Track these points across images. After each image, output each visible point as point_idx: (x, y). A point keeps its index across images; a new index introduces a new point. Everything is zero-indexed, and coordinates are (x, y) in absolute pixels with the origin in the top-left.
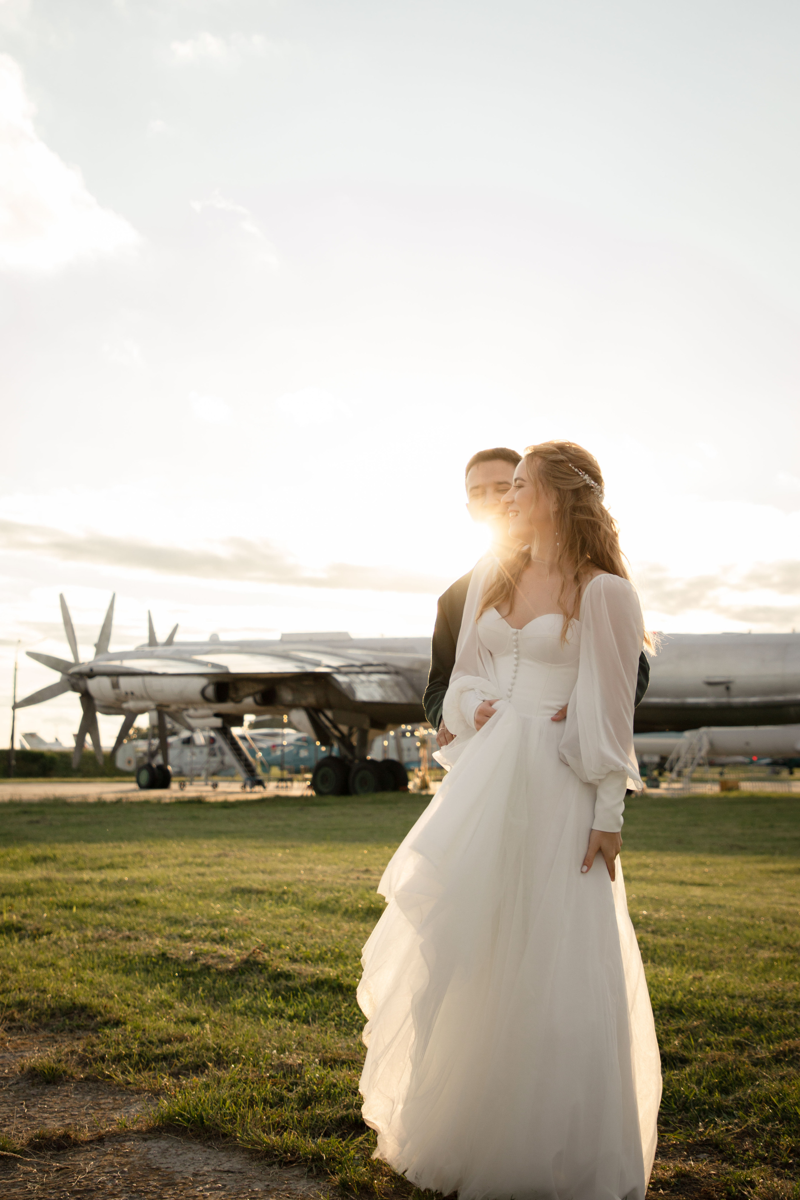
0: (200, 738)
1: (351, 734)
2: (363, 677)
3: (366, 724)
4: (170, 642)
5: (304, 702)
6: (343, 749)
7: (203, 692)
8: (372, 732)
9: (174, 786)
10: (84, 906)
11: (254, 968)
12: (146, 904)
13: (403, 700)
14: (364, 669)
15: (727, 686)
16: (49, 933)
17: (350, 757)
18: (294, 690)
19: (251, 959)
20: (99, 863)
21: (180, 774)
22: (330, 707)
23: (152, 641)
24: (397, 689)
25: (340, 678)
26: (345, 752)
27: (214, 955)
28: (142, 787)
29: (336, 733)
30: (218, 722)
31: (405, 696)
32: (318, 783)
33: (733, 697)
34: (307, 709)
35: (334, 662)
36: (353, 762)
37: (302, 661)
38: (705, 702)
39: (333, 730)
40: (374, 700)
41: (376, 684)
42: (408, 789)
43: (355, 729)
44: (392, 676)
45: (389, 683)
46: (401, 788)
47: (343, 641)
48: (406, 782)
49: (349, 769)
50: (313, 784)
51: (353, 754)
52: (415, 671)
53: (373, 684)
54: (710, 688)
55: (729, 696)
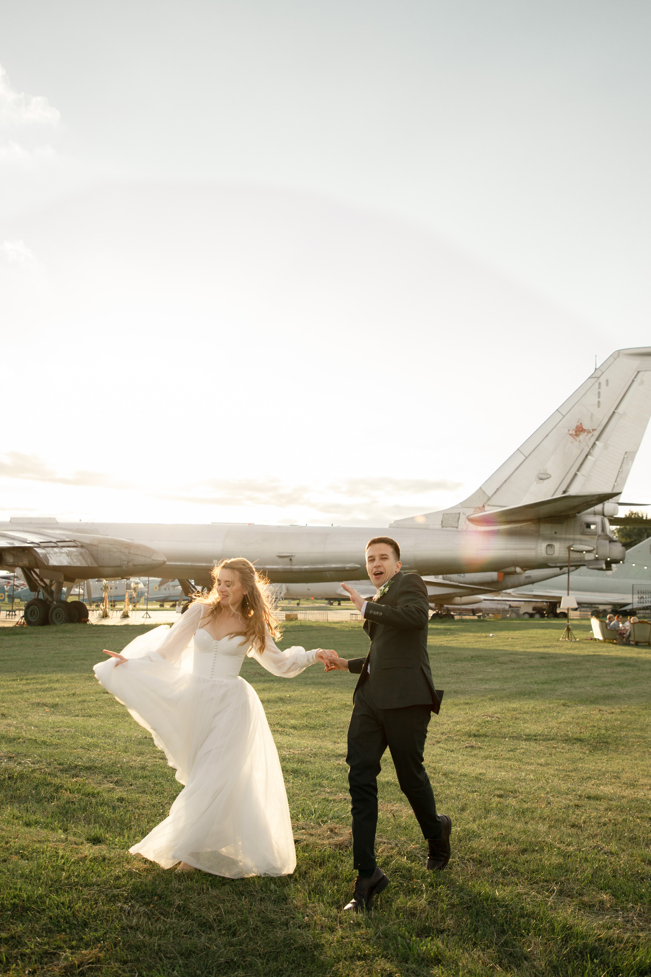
1: (51, 585)
2: (56, 550)
3: (62, 579)
6: (46, 594)
8: (65, 583)
13: (84, 564)
14: (58, 544)
15: (290, 558)
17: (50, 599)
18: (14, 555)
24: (80, 557)
25: (39, 550)
26: (47, 596)
29: (42, 584)
31: (86, 561)
32: (29, 616)
33: (294, 565)
34: (22, 568)
35: (36, 539)
36: (52, 602)
37: (14, 538)
38: (277, 568)
39: (39, 582)
40: (62, 565)
41: (65, 554)
42: (88, 620)
43: (54, 582)
44: (78, 548)
45: (75, 554)
46: (83, 620)
47: (51, 524)
48: (87, 615)
49: (50, 607)
50: (25, 616)
51: (52, 597)
52: (95, 545)
53: (63, 554)
54: (280, 560)
55: (291, 565)
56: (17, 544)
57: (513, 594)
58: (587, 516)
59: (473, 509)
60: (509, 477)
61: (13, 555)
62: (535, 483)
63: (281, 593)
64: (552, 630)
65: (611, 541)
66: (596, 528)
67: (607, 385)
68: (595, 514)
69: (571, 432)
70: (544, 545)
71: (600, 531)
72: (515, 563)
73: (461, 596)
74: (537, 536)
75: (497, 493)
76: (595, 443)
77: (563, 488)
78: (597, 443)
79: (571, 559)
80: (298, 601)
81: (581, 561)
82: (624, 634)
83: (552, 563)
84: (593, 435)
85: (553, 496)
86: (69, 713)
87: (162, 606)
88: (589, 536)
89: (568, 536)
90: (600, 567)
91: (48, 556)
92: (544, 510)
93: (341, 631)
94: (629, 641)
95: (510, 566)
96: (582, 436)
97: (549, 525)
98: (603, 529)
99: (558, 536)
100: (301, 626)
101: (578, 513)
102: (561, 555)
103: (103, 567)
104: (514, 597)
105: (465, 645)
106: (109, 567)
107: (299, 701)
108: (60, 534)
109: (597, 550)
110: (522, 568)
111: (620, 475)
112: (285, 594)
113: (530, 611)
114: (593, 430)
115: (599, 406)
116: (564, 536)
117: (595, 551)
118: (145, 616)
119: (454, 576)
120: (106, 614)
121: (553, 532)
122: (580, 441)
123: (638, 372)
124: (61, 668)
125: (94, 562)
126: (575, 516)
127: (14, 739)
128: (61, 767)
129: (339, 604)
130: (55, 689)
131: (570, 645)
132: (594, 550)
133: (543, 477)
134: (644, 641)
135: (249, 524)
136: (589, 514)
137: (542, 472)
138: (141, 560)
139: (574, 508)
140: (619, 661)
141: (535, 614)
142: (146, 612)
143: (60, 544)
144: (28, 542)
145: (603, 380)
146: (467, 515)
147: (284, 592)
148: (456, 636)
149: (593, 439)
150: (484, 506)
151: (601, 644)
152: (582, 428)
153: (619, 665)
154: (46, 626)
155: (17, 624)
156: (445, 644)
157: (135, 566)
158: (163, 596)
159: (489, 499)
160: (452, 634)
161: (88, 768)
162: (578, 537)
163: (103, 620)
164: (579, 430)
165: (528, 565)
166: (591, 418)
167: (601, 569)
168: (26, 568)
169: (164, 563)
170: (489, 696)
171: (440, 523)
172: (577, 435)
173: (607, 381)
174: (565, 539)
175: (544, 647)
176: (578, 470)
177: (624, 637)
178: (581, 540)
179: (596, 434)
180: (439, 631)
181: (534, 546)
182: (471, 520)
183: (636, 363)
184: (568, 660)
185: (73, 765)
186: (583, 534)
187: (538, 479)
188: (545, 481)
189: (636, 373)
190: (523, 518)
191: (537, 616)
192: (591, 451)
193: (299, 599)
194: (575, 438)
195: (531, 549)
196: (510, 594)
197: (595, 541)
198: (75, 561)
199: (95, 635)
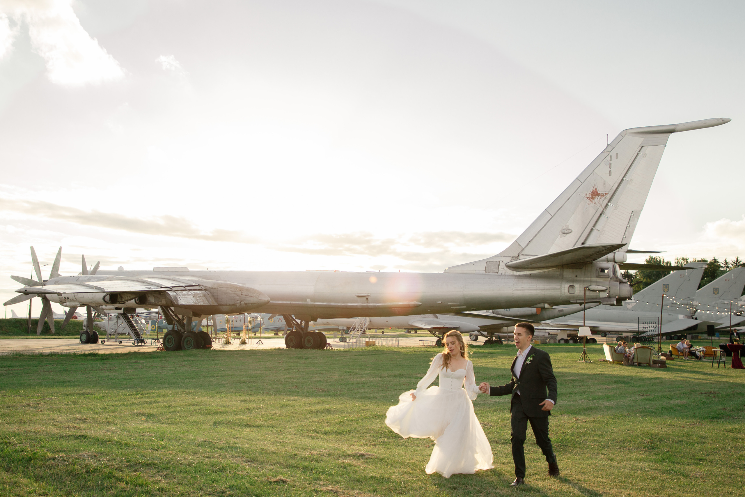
1: (183, 319)
2: (184, 292)
3: (191, 314)
4: (94, 271)
5: (160, 303)
6: (179, 326)
7: (104, 298)
8: (194, 318)
13: (207, 303)
15: (367, 298)
17: (182, 330)
22: (173, 306)
23: (85, 271)
24: (204, 298)
25: (171, 293)
26: (180, 328)
28: (83, 342)
29: (176, 318)
31: (208, 301)
32: (166, 343)
33: (370, 303)
34: (161, 307)
35: (169, 284)
36: (184, 333)
37: (152, 284)
38: (357, 305)
39: (174, 317)
40: (189, 304)
41: (192, 296)
42: (211, 347)
43: (185, 317)
44: (202, 291)
45: (199, 295)
46: (208, 346)
47: (184, 272)
48: (210, 343)
49: (182, 336)
50: (164, 343)
51: (184, 329)
52: (215, 289)
53: (190, 296)
54: (359, 299)
55: (368, 303)
56: (154, 288)
57: (551, 324)
58: (601, 262)
59: (510, 258)
60: (539, 232)
61: (154, 297)
62: (559, 237)
63: (365, 324)
64: (575, 354)
65: (621, 282)
66: (609, 272)
67: (617, 157)
68: (608, 261)
69: (588, 196)
70: (567, 286)
71: (611, 275)
72: (544, 300)
73: (507, 327)
74: (561, 278)
75: (529, 245)
76: (607, 204)
77: (582, 240)
78: (609, 204)
79: (586, 297)
80: (383, 330)
81: (597, 298)
82: (629, 356)
83: (573, 300)
84: (605, 198)
85: (573, 247)
86: (159, 421)
87: (276, 334)
88: (601, 279)
89: (586, 279)
90: (612, 303)
91: (178, 297)
92: (567, 258)
93: (406, 355)
94: (633, 363)
95: (540, 303)
96: (597, 199)
97: (571, 270)
98: (615, 273)
99: (578, 279)
100: (376, 350)
101: (594, 260)
102: (580, 294)
103: (221, 305)
104: (552, 326)
105: (500, 366)
106: (227, 305)
107: (341, 411)
108: (189, 280)
109: (609, 290)
110: (549, 304)
111: (628, 229)
112: (368, 325)
113: (566, 338)
114: (606, 194)
115: (610, 175)
116: (583, 279)
117: (608, 291)
118: (259, 343)
119: (502, 311)
120: (228, 341)
121: (574, 276)
122: (595, 203)
123: (642, 147)
124: (172, 385)
125: (214, 302)
126: (592, 263)
127: (106, 442)
128: (128, 464)
129: (416, 332)
130: (158, 402)
131: (583, 365)
132: (607, 289)
133: (566, 231)
134: (646, 362)
135: (335, 271)
136: (603, 261)
137: (565, 228)
138: (251, 300)
139: (590, 256)
140: (616, 379)
141: (569, 339)
142: (259, 339)
143: (188, 288)
144: (162, 286)
145: (613, 154)
146: (505, 263)
147: (368, 323)
148: (495, 358)
149: (606, 201)
150: (518, 256)
151: (610, 365)
152: (597, 192)
153: (615, 382)
154: (179, 351)
155: (158, 349)
156: (484, 365)
157: (246, 304)
158: (276, 326)
159: (523, 249)
160: (493, 357)
161: (148, 465)
162: (594, 279)
163: (226, 346)
164: (595, 194)
165: (555, 302)
166: (604, 184)
167: (613, 305)
168: (165, 306)
169: (268, 302)
170: (494, 408)
171: (484, 269)
172: (593, 198)
173: (617, 154)
174: (584, 281)
175: (563, 367)
176: (594, 226)
177: (629, 360)
178: (596, 282)
179: (608, 197)
180: (483, 355)
181: (558, 287)
182: (509, 267)
183: (640, 139)
184: (576, 378)
185: (138, 462)
186: (598, 277)
187: (561, 233)
188: (568, 235)
189: (640, 147)
190: (549, 264)
191: (571, 342)
192: (604, 211)
193: (384, 329)
194: (591, 200)
195: (556, 289)
196: (549, 324)
197: (608, 282)
198: (199, 301)
199: (210, 359)
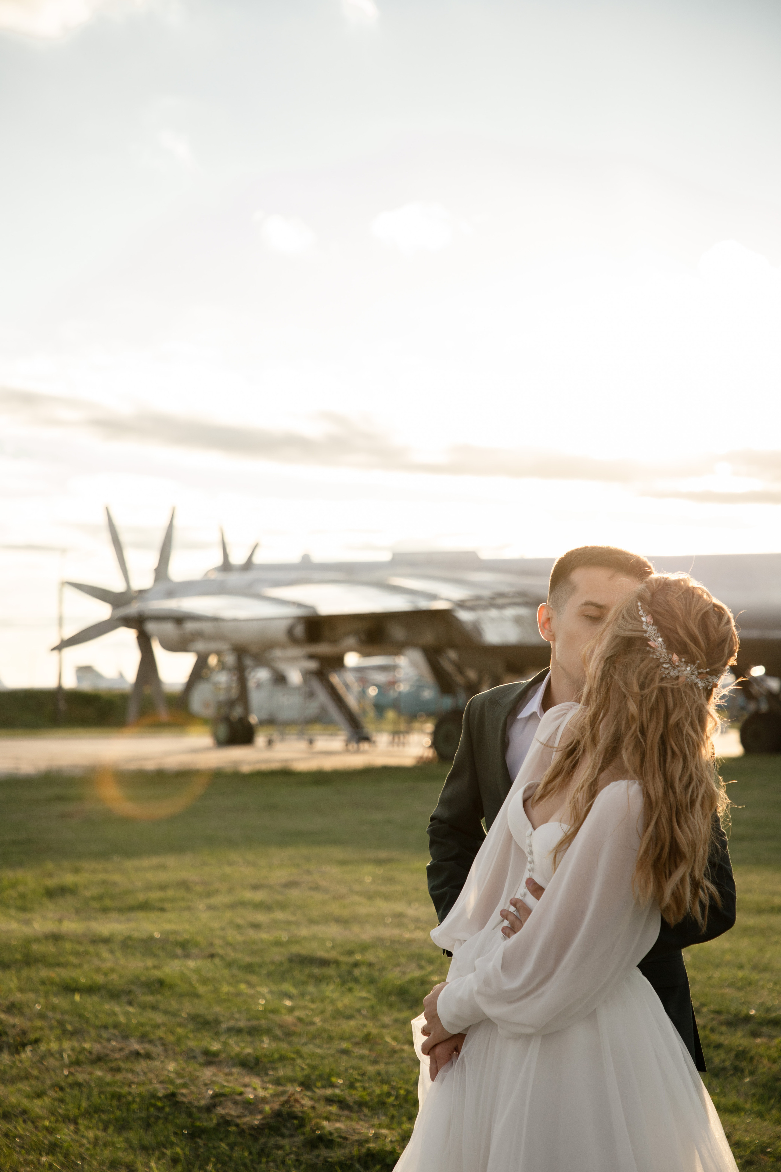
0: (295, 677)
4: (248, 565)
5: (420, 640)
7: (290, 631)
9: (260, 740)
10: (90, 990)
11: (289, 1125)
12: (171, 987)
14: (495, 601)
16: (37, 1041)
18: (407, 628)
19: (285, 1110)
20: (131, 901)
21: (270, 722)
22: (453, 649)
23: (225, 566)
25: (464, 616)
27: (238, 1098)
28: (219, 744)
30: (312, 665)
32: (441, 744)
35: (454, 592)
50: (434, 745)
56: (423, 604)
61: (409, 626)
91: (479, 625)
108: (493, 581)
143: (499, 602)
155: (421, 759)
168: (431, 649)
